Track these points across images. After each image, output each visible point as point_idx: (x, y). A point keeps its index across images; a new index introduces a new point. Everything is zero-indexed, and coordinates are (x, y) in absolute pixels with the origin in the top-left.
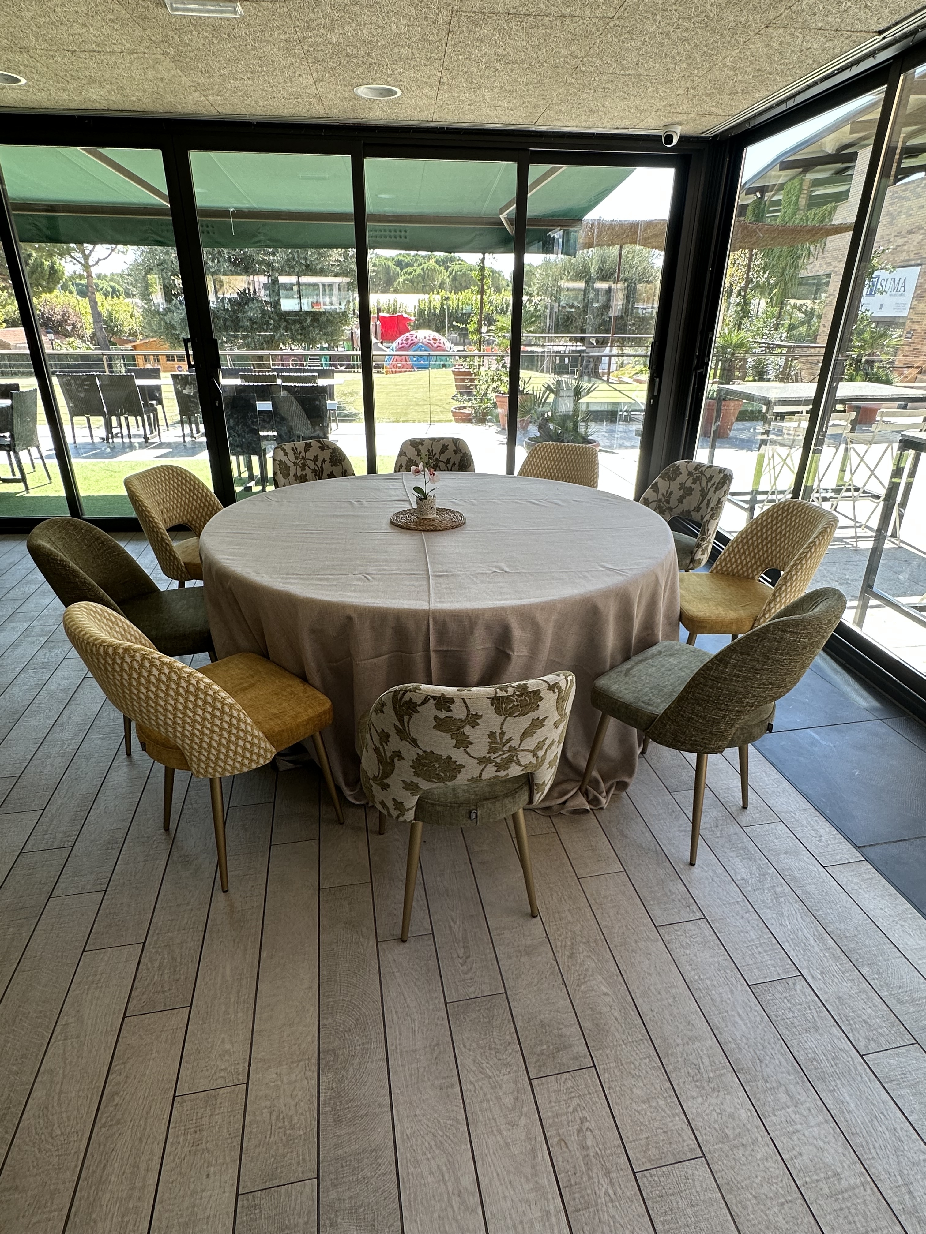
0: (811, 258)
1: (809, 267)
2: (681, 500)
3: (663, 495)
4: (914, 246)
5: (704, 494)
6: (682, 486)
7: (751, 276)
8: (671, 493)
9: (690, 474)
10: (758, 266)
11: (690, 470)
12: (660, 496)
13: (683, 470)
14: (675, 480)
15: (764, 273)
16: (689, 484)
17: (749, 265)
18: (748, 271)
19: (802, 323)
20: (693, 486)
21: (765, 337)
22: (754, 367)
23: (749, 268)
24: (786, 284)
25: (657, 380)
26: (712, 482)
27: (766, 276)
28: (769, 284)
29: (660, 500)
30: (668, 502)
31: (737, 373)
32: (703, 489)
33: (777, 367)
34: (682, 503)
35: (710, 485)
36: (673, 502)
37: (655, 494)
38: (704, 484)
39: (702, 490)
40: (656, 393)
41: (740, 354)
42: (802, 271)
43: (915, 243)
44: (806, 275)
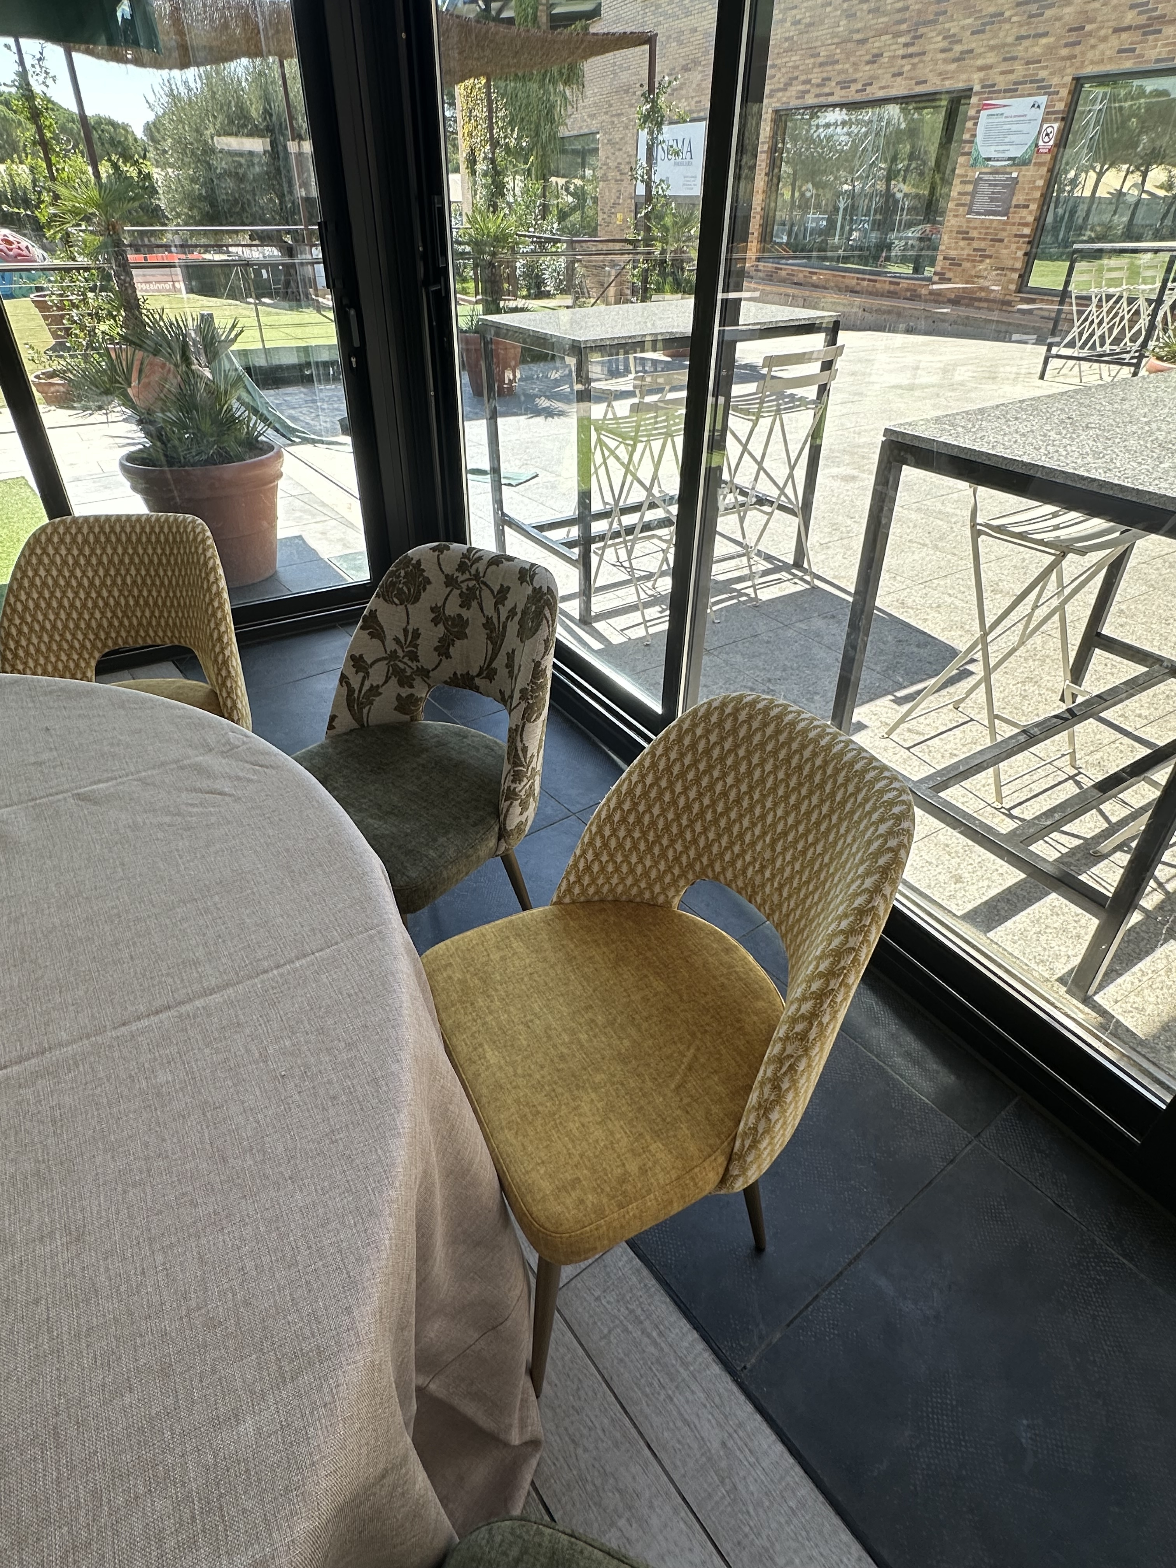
0: (569, 107)
1: (569, 122)
2: (443, 649)
3: (397, 640)
4: (694, 90)
5: (495, 636)
6: (438, 615)
7: (496, 136)
8: (416, 634)
9: (450, 581)
10: (503, 119)
11: (448, 570)
12: (391, 645)
13: (431, 571)
14: (417, 599)
15: (512, 130)
16: (453, 608)
17: (490, 117)
18: (491, 128)
19: (574, 209)
20: (465, 614)
21: (531, 229)
22: (527, 275)
23: (491, 123)
24: (544, 148)
25: (352, 312)
26: (509, 604)
27: (515, 136)
28: (522, 148)
29: (393, 655)
30: (414, 657)
31: (506, 286)
32: (489, 619)
33: (555, 274)
34: (448, 656)
35: (504, 612)
36: (426, 654)
37: (376, 642)
38: (490, 610)
39: (488, 624)
40: (357, 344)
41: (504, 254)
42: (561, 128)
43: (694, 86)
44: (567, 134)
